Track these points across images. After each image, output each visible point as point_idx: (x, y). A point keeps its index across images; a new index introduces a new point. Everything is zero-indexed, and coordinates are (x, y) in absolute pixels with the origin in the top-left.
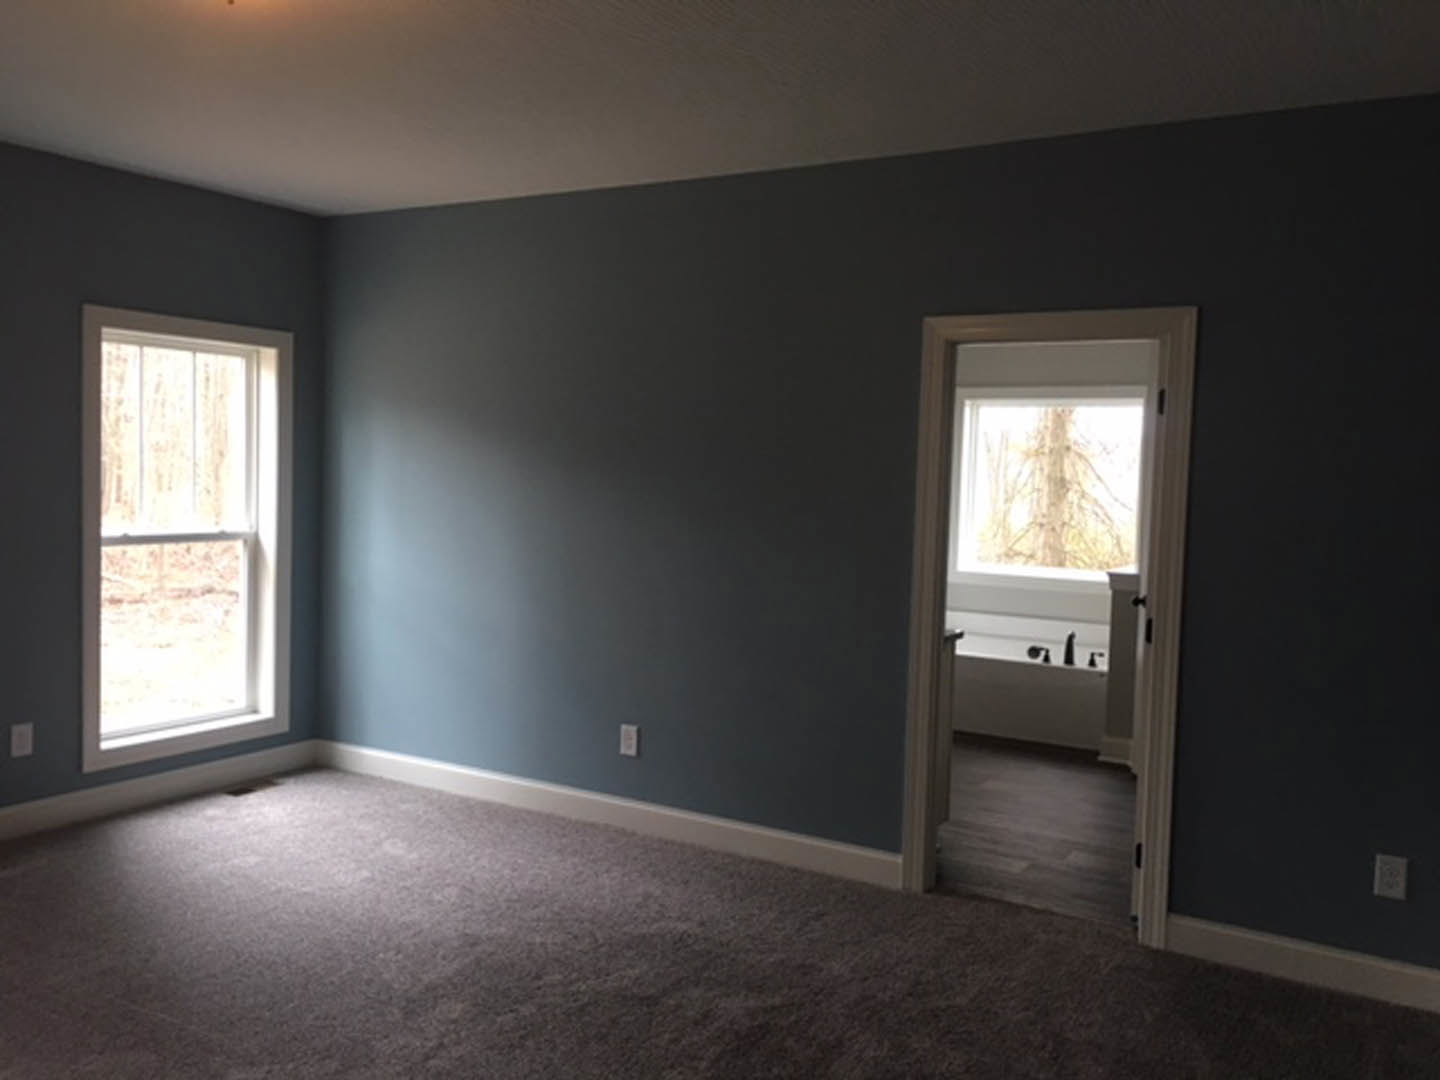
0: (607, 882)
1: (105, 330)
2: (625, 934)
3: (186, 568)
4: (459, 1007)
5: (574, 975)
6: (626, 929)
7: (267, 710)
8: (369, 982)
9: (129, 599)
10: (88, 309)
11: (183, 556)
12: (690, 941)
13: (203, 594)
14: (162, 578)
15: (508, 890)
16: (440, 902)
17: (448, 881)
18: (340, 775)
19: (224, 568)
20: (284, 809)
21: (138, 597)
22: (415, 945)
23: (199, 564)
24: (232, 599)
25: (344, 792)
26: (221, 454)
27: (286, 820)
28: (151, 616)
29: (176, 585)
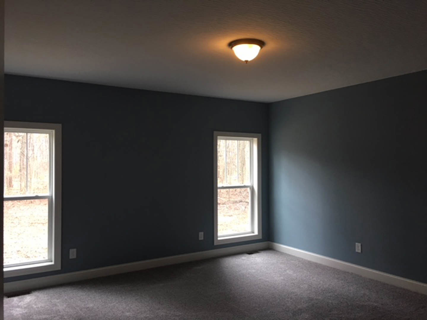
0: (352, 289)
1: (218, 137)
2: (357, 304)
3: (235, 195)
4: (308, 315)
5: (341, 312)
6: (357, 302)
7: (256, 233)
8: (284, 305)
9: (222, 203)
10: (215, 133)
11: (235, 192)
12: (378, 309)
13: (240, 202)
14: (229, 198)
15: (322, 287)
16: (302, 288)
17: (305, 283)
18: (275, 252)
19: (244, 195)
20: (261, 259)
21: (224, 203)
22: (295, 298)
23: (238, 194)
24: (247, 204)
25: (276, 256)
26: (244, 165)
27: (262, 262)
28: (227, 208)
29: (233, 200)
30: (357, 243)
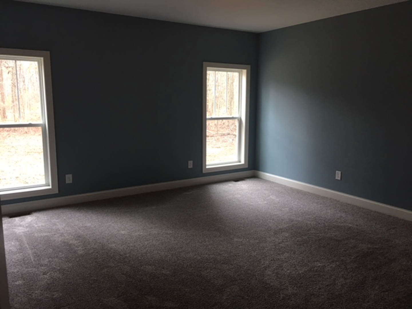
0: (330, 212)
1: (208, 68)
2: (333, 224)
3: (223, 128)
4: (288, 234)
5: (318, 232)
6: (334, 223)
7: (243, 162)
8: (266, 226)
9: (210, 136)
11: (223, 126)
12: (353, 229)
13: (227, 135)
14: (218, 131)
15: (301, 210)
16: (284, 211)
17: (286, 206)
18: (260, 180)
19: (232, 128)
20: (247, 186)
21: (212, 135)
22: (277, 219)
23: (226, 127)
24: (234, 136)
25: (261, 183)
26: (232, 98)
27: (247, 188)
28: (215, 140)
29: (221, 133)
30: (337, 172)
